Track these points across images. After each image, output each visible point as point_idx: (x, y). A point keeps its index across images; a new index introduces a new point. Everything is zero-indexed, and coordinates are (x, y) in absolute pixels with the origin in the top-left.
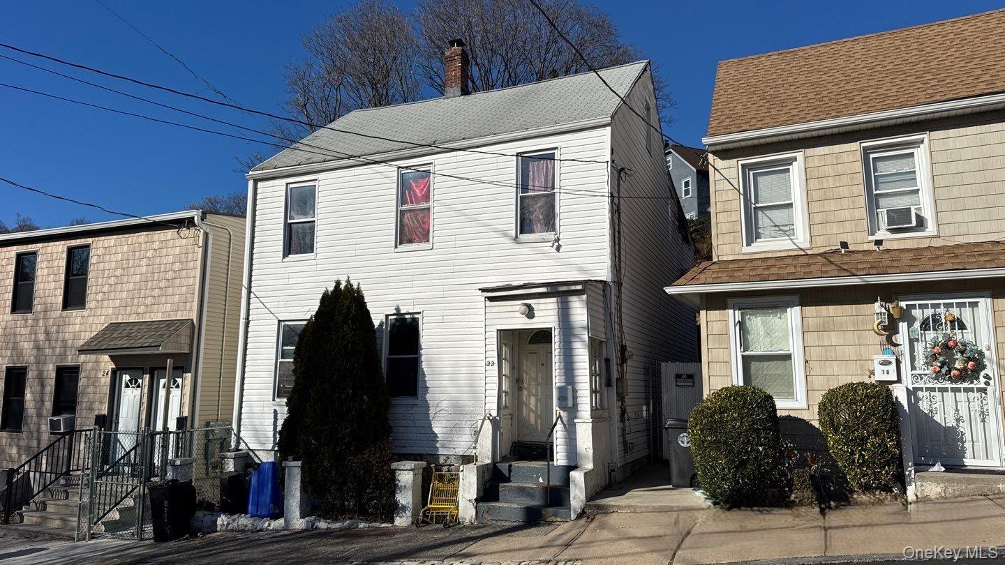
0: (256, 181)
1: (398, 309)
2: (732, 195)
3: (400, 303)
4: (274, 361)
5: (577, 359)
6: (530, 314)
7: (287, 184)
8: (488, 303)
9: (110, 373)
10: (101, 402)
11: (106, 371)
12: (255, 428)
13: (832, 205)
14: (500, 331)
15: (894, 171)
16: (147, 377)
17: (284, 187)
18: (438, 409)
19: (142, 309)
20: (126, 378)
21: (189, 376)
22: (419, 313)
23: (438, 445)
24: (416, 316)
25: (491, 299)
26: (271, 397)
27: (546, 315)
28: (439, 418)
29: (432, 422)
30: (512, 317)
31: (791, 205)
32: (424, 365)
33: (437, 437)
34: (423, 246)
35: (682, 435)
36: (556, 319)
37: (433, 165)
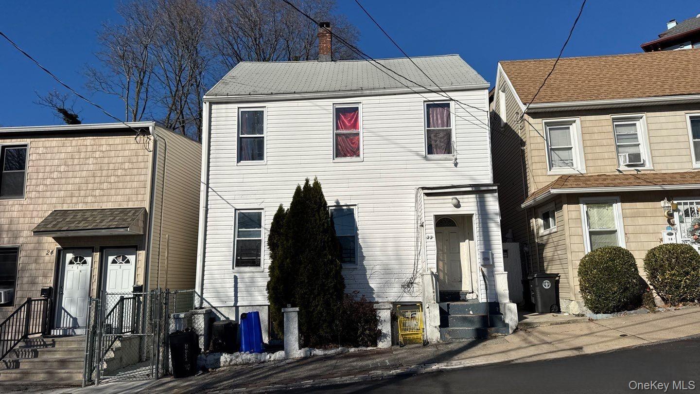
0: (211, 104)
1: (337, 202)
2: (540, 140)
3: (339, 198)
4: (233, 240)
5: (492, 233)
6: (458, 206)
7: (239, 108)
8: (426, 197)
9: (55, 252)
10: (45, 276)
11: (51, 251)
12: (217, 290)
13: (598, 149)
14: (436, 217)
15: (626, 133)
16: (97, 255)
17: (237, 110)
18: (373, 271)
19: (90, 199)
20: (70, 256)
21: (142, 254)
22: (356, 205)
23: (374, 296)
24: (352, 207)
25: (427, 195)
26: (231, 266)
27: (469, 205)
28: (374, 278)
29: (369, 280)
30: (445, 207)
31: (571, 148)
32: (360, 241)
33: (374, 290)
34: (354, 159)
35: (544, 282)
36: (476, 208)
37: (361, 104)
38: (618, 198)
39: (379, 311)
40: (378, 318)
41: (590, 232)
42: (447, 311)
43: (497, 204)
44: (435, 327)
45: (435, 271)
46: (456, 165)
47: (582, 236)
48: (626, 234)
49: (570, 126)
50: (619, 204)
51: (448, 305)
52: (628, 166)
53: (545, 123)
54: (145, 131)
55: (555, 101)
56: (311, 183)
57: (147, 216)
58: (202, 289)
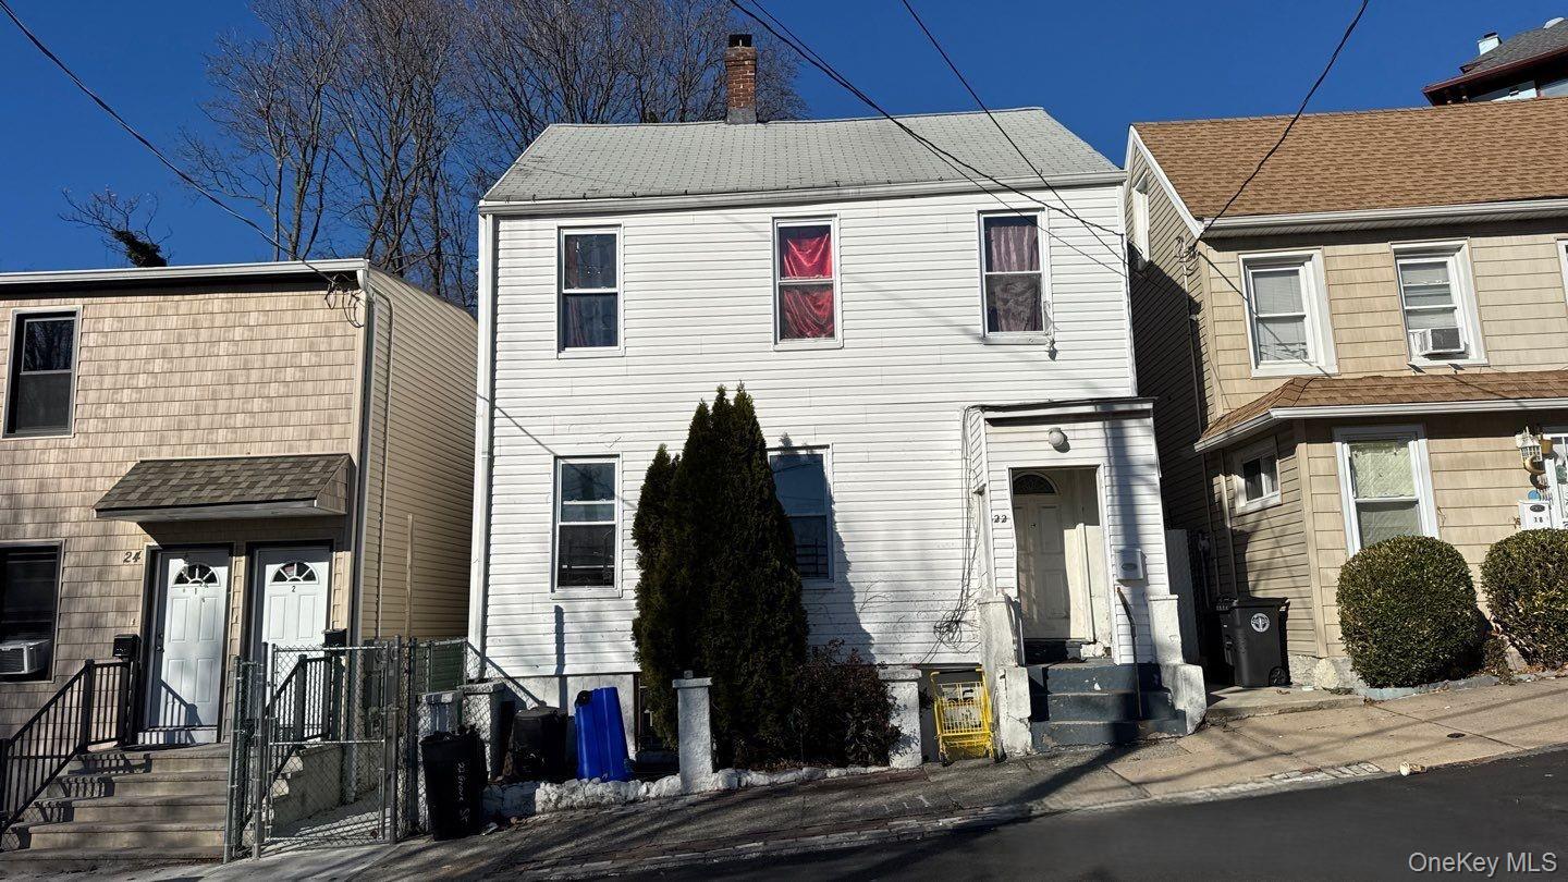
0: (497, 218)
1: (786, 440)
2: (1233, 299)
3: (790, 431)
4: (550, 526)
5: (1142, 509)
6: (1063, 447)
7: (559, 228)
8: (990, 429)
9: (143, 556)
10: (122, 610)
11: (134, 553)
12: (517, 640)
13: (1363, 320)
14: (1014, 471)
15: (1424, 283)
16: (240, 563)
17: (555, 233)
18: (870, 595)
19: (221, 435)
20: (177, 566)
21: (344, 559)
22: (827, 447)
23: (872, 651)
24: (818, 452)
25: (993, 422)
26: (549, 585)
27: (1088, 446)
28: (872, 609)
29: (861, 616)
30: (1035, 449)
31: (1303, 317)
32: (839, 527)
33: (871, 638)
34: (823, 342)
35: (1255, 616)
36: (1104, 453)
37: (837, 219)
38: (1419, 428)
39: (893, 684)
40: (891, 701)
41: (1357, 504)
42: (1042, 684)
43: (1152, 441)
44: (1020, 720)
45: (1013, 594)
46: (1053, 354)
47: (1341, 513)
48: (1439, 508)
49: (1301, 269)
50: (1423, 442)
51: (1045, 670)
52: (1431, 356)
53: (1245, 261)
54: (347, 280)
55: (1264, 211)
56: (731, 396)
57: (353, 473)
58: (484, 638)
